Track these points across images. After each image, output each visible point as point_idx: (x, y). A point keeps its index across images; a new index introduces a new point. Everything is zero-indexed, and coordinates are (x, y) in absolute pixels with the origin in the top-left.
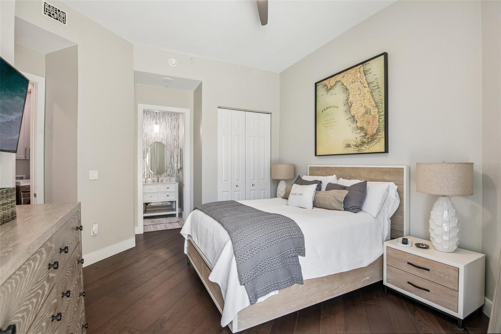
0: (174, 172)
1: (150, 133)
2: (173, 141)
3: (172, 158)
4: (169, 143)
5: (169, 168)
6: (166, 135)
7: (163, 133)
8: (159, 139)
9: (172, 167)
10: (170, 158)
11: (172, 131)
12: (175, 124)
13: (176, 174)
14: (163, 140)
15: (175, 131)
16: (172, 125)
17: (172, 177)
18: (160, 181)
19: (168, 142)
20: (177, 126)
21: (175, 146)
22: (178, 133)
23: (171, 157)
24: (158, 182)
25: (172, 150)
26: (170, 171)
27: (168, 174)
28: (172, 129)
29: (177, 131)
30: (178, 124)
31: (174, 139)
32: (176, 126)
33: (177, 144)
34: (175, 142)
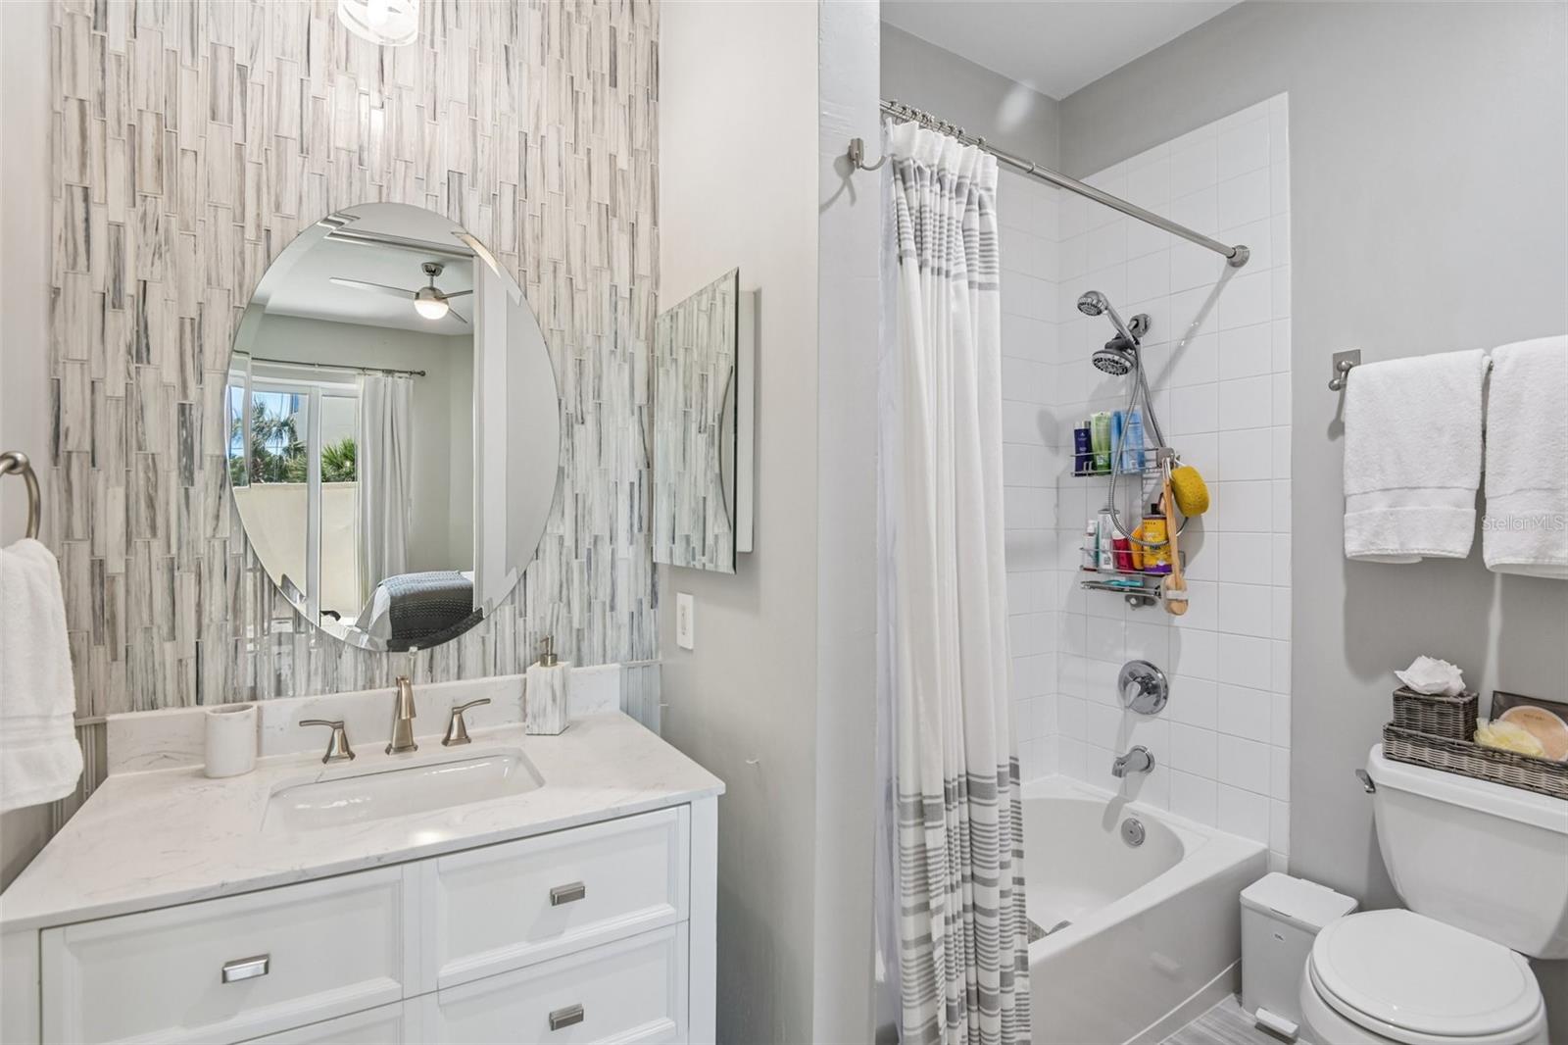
0: (604, 594)
1: (293, 72)
2: (593, 229)
3: (585, 435)
4: (551, 249)
5: (550, 548)
6: (515, 145)
7: (473, 102)
8: (423, 181)
9: (586, 543)
10: (553, 425)
11: (586, 111)
12: (613, 31)
13: (623, 616)
14: (472, 201)
15: (613, 114)
16: (580, 30)
17: (579, 663)
18: (427, 735)
19: (539, 238)
20: (643, 66)
21: (614, 288)
22: (653, 148)
23: (571, 424)
24: (404, 744)
25: (589, 341)
26: (564, 585)
27: (532, 624)
28: (585, 87)
29: (640, 121)
30: (654, 48)
31: (611, 211)
32: (633, 68)
33: (644, 267)
34: (622, 242)
